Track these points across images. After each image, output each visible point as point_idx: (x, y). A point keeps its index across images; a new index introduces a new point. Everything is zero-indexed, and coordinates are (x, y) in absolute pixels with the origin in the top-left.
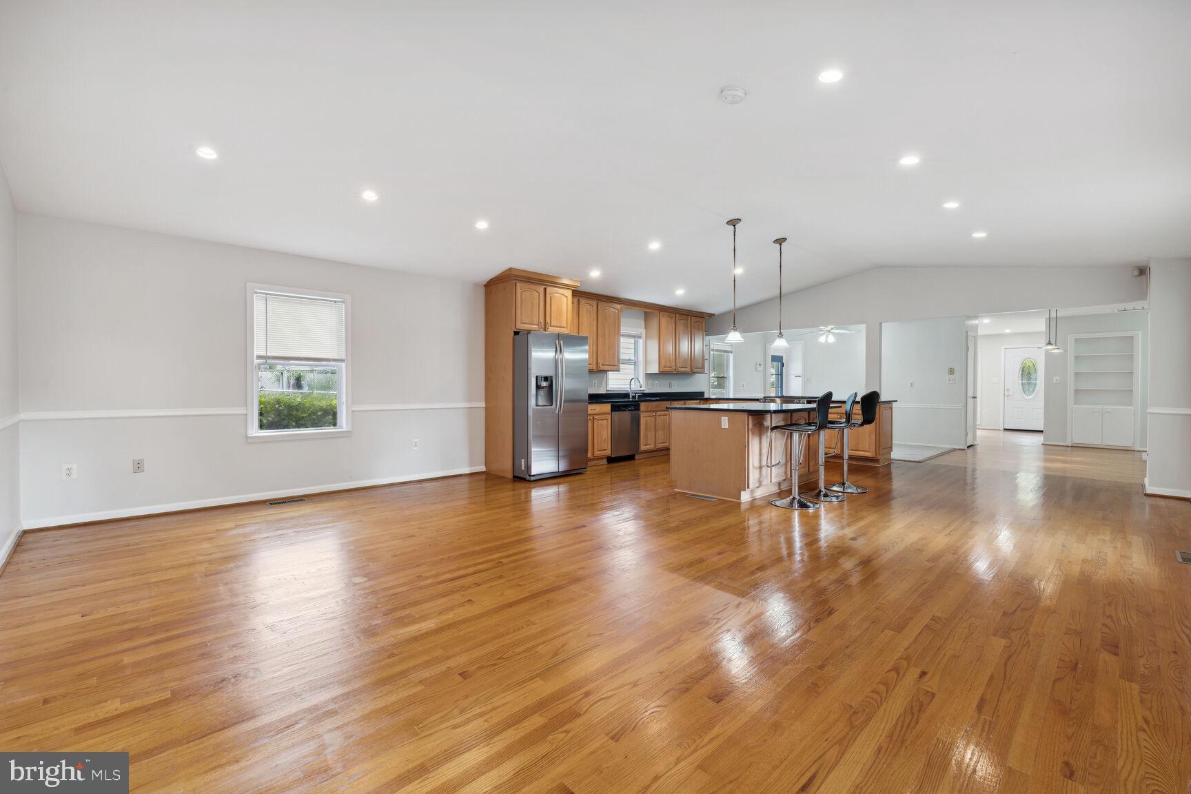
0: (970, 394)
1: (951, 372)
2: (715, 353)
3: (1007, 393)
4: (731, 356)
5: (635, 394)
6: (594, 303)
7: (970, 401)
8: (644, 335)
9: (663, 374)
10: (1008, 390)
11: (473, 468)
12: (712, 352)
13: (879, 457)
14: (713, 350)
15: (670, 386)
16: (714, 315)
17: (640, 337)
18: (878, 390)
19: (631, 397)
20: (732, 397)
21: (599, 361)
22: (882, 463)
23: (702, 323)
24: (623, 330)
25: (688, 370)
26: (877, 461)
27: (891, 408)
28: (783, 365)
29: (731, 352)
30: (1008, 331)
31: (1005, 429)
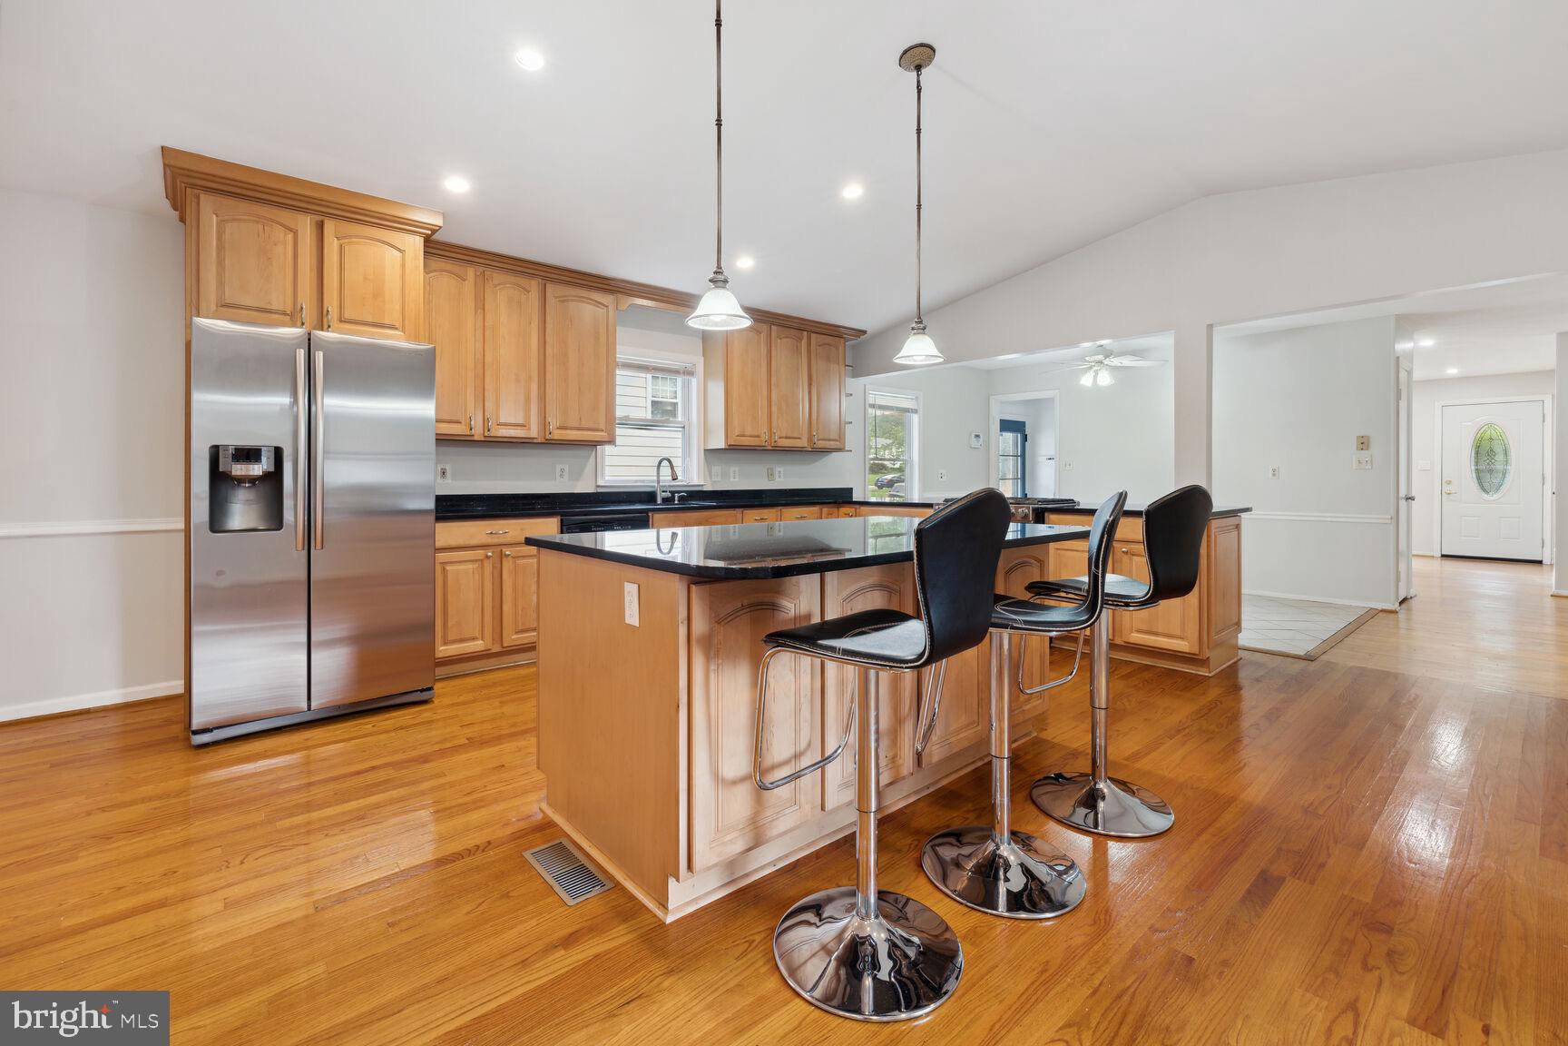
0: (1403, 493)
1: (1363, 443)
2: (879, 413)
3: (1446, 488)
4: (915, 418)
5: (673, 493)
6: (534, 285)
7: (1403, 503)
8: (700, 369)
9: (735, 450)
10: (1449, 483)
11: (130, 690)
12: (871, 411)
13: (1207, 653)
14: (873, 406)
15: (770, 475)
16: (864, 332)
17: (691, 373)
18: (1203, 484)
19: (659, 501)
20: (916, 501)
21: (549, 419)
22: (1218, 665)
23: (837, 348)
24: (623, 353)
25: (803, 443)
26: (1204, 662)
27: (1238, 527)
28: (1025, 438)
29: (915, 411)
30: (1452, 371)
31: (1443, 556)
